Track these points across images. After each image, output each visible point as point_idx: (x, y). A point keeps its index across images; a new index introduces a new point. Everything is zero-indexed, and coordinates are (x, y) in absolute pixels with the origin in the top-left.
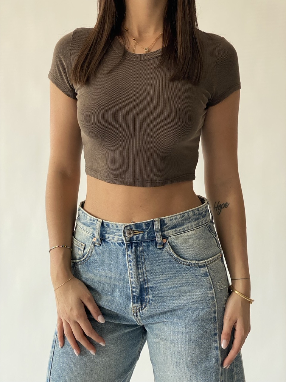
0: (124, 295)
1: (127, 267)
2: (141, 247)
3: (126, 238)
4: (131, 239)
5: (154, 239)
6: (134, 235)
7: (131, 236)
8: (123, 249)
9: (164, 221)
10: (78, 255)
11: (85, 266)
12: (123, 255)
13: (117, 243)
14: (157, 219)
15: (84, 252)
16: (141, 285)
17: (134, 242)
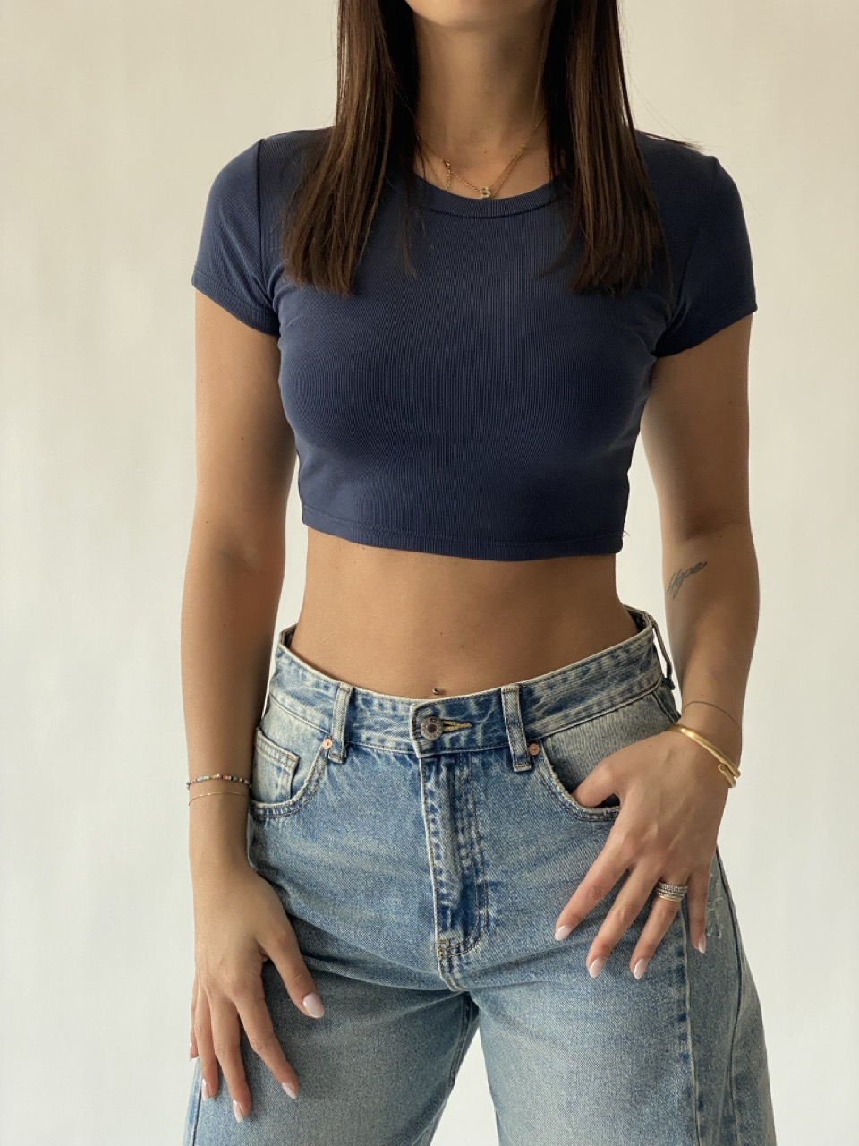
0: (414, 906)
1: (423, 827)
2: (465, 768)
3: (421, 741)
4: (436, 746)
5: (502, 746)
6: (444, 733)
7: (437, 734)
8: (413, 774)
9: (531, 692)
10: (277, 786)
11: (298, 821)
12: (413, 791)
13: (396, 757)
14: (511, 686)
15: (295, 780)
16: (464, 878)
17: (445, 755)
